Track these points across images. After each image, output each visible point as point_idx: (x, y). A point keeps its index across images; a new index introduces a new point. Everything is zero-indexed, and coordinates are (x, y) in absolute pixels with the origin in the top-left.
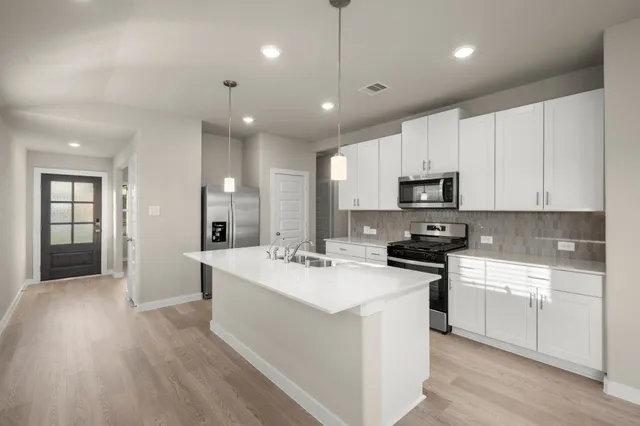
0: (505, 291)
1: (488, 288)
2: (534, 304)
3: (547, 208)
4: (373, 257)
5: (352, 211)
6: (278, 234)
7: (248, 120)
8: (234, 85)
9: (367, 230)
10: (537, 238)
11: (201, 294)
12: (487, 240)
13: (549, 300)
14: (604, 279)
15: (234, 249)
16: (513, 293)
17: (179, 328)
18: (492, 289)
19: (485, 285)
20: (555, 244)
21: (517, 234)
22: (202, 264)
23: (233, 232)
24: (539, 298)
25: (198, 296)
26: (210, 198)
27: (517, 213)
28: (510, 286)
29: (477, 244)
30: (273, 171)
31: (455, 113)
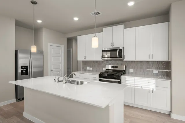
0: (141, 88)
1: (135, 87)
2: (150, 92)
3: (152, 60)
4: (93, 78)
5: (82, 61)
6: (52, 71)
7: (39, 21)
8: (36, 3)
9: (88, 68)
10: (147, 70)
11: (15, 99)
12: (131, 70)
13: (155, 90)
14: (171, 82)
15: (32, 79)
16: (143, 88)
17: (6, 118)
18: (137, 87)
19: (134, 86)
20: (153, 71)
21: (141, 68)
22: (16, 85)
23: (31, 70)
24: (152, 89)
25: (14, 100)
26: (20, 55)
27: (141, 61)
28: (142, 86)
29: (128, 72)
30: (49, 44)
31: (122, 26)
